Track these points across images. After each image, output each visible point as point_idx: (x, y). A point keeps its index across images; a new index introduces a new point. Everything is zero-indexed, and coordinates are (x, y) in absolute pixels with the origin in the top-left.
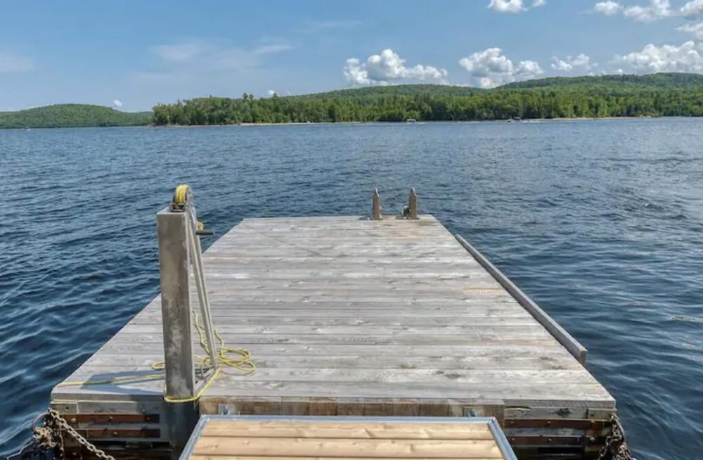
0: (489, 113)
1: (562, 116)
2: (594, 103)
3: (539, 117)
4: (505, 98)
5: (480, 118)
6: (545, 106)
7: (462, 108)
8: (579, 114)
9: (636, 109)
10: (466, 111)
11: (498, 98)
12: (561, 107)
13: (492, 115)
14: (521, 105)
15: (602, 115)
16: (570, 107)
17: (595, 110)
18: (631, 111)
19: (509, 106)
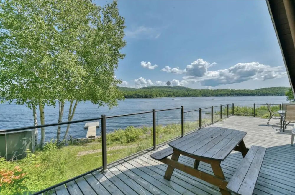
0: (136, 96)
1: (153, 97)
2: (161, 94)
3: (148, 97)
4: (140, 92)
5: (134, 98)
6: (149, 95)
7: (130, 95)
8: (157, 97)
9: (170, 95)
10: (130, 96)
11: (138, 92)
12: (153, 95)
13: (137, 97)
14: (144, 94)
15: (163, 97)
16: (155, 95)
17: (161, 96)
18: (169, 96)
19: (141, 95)
